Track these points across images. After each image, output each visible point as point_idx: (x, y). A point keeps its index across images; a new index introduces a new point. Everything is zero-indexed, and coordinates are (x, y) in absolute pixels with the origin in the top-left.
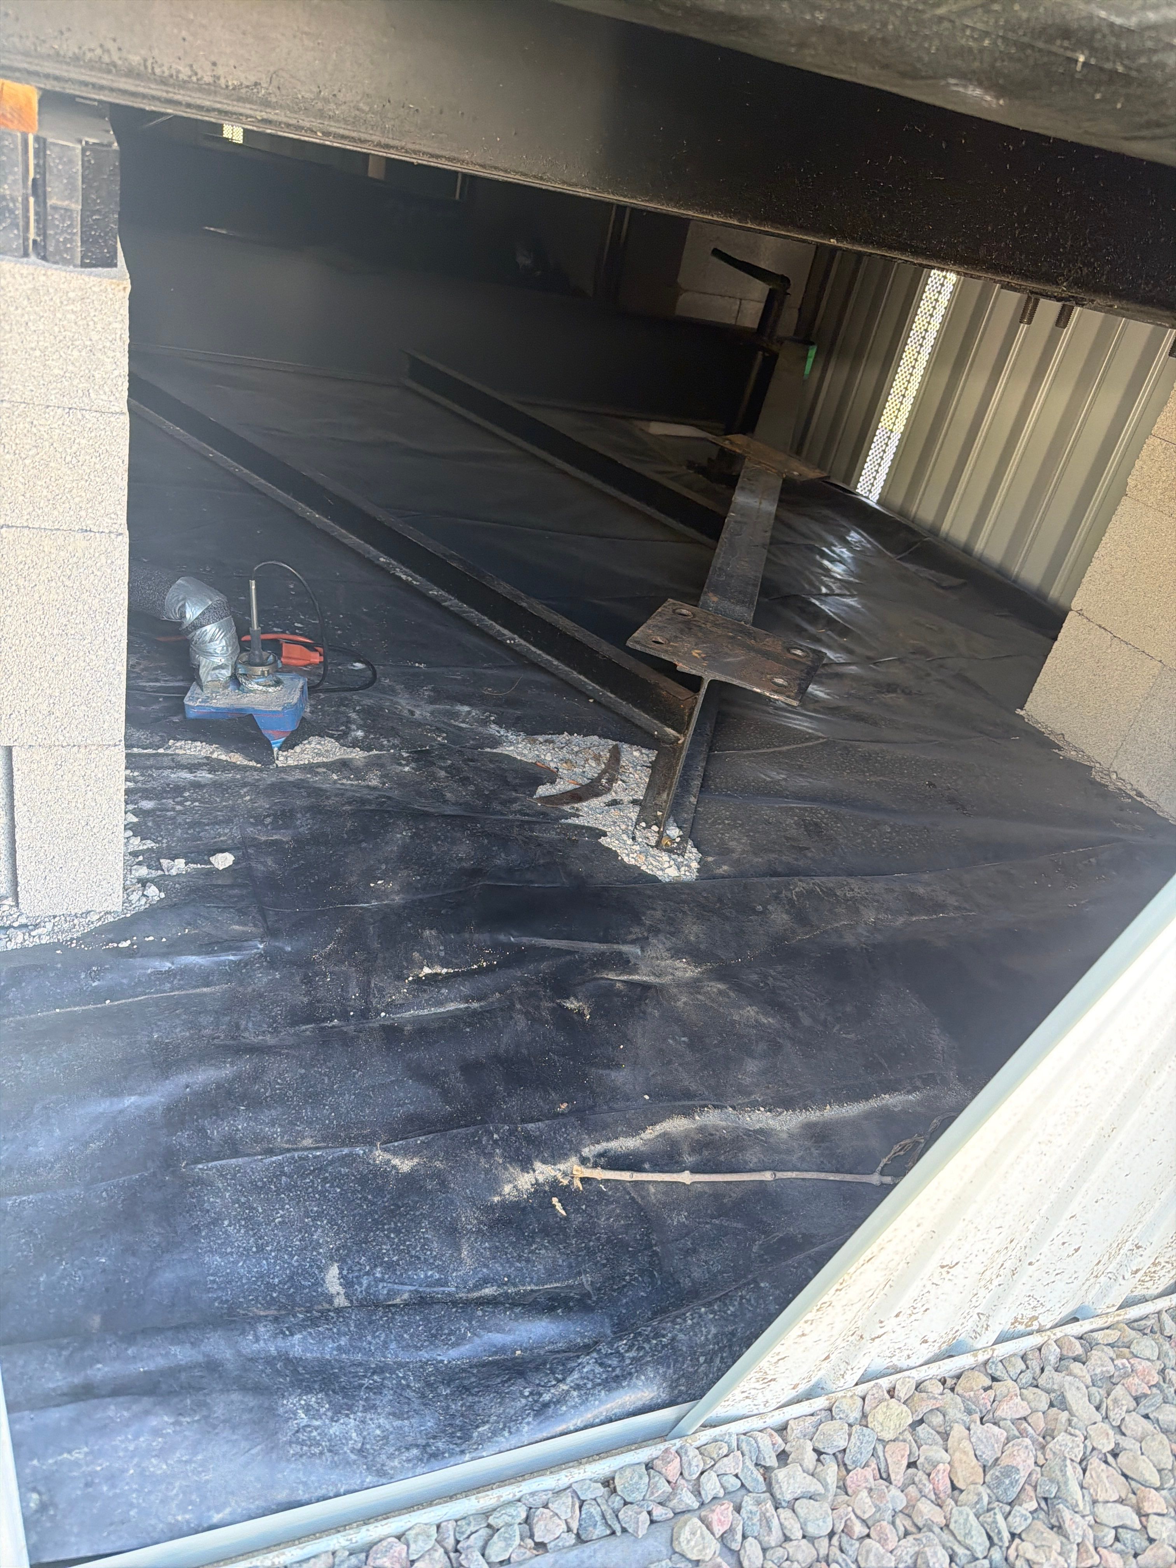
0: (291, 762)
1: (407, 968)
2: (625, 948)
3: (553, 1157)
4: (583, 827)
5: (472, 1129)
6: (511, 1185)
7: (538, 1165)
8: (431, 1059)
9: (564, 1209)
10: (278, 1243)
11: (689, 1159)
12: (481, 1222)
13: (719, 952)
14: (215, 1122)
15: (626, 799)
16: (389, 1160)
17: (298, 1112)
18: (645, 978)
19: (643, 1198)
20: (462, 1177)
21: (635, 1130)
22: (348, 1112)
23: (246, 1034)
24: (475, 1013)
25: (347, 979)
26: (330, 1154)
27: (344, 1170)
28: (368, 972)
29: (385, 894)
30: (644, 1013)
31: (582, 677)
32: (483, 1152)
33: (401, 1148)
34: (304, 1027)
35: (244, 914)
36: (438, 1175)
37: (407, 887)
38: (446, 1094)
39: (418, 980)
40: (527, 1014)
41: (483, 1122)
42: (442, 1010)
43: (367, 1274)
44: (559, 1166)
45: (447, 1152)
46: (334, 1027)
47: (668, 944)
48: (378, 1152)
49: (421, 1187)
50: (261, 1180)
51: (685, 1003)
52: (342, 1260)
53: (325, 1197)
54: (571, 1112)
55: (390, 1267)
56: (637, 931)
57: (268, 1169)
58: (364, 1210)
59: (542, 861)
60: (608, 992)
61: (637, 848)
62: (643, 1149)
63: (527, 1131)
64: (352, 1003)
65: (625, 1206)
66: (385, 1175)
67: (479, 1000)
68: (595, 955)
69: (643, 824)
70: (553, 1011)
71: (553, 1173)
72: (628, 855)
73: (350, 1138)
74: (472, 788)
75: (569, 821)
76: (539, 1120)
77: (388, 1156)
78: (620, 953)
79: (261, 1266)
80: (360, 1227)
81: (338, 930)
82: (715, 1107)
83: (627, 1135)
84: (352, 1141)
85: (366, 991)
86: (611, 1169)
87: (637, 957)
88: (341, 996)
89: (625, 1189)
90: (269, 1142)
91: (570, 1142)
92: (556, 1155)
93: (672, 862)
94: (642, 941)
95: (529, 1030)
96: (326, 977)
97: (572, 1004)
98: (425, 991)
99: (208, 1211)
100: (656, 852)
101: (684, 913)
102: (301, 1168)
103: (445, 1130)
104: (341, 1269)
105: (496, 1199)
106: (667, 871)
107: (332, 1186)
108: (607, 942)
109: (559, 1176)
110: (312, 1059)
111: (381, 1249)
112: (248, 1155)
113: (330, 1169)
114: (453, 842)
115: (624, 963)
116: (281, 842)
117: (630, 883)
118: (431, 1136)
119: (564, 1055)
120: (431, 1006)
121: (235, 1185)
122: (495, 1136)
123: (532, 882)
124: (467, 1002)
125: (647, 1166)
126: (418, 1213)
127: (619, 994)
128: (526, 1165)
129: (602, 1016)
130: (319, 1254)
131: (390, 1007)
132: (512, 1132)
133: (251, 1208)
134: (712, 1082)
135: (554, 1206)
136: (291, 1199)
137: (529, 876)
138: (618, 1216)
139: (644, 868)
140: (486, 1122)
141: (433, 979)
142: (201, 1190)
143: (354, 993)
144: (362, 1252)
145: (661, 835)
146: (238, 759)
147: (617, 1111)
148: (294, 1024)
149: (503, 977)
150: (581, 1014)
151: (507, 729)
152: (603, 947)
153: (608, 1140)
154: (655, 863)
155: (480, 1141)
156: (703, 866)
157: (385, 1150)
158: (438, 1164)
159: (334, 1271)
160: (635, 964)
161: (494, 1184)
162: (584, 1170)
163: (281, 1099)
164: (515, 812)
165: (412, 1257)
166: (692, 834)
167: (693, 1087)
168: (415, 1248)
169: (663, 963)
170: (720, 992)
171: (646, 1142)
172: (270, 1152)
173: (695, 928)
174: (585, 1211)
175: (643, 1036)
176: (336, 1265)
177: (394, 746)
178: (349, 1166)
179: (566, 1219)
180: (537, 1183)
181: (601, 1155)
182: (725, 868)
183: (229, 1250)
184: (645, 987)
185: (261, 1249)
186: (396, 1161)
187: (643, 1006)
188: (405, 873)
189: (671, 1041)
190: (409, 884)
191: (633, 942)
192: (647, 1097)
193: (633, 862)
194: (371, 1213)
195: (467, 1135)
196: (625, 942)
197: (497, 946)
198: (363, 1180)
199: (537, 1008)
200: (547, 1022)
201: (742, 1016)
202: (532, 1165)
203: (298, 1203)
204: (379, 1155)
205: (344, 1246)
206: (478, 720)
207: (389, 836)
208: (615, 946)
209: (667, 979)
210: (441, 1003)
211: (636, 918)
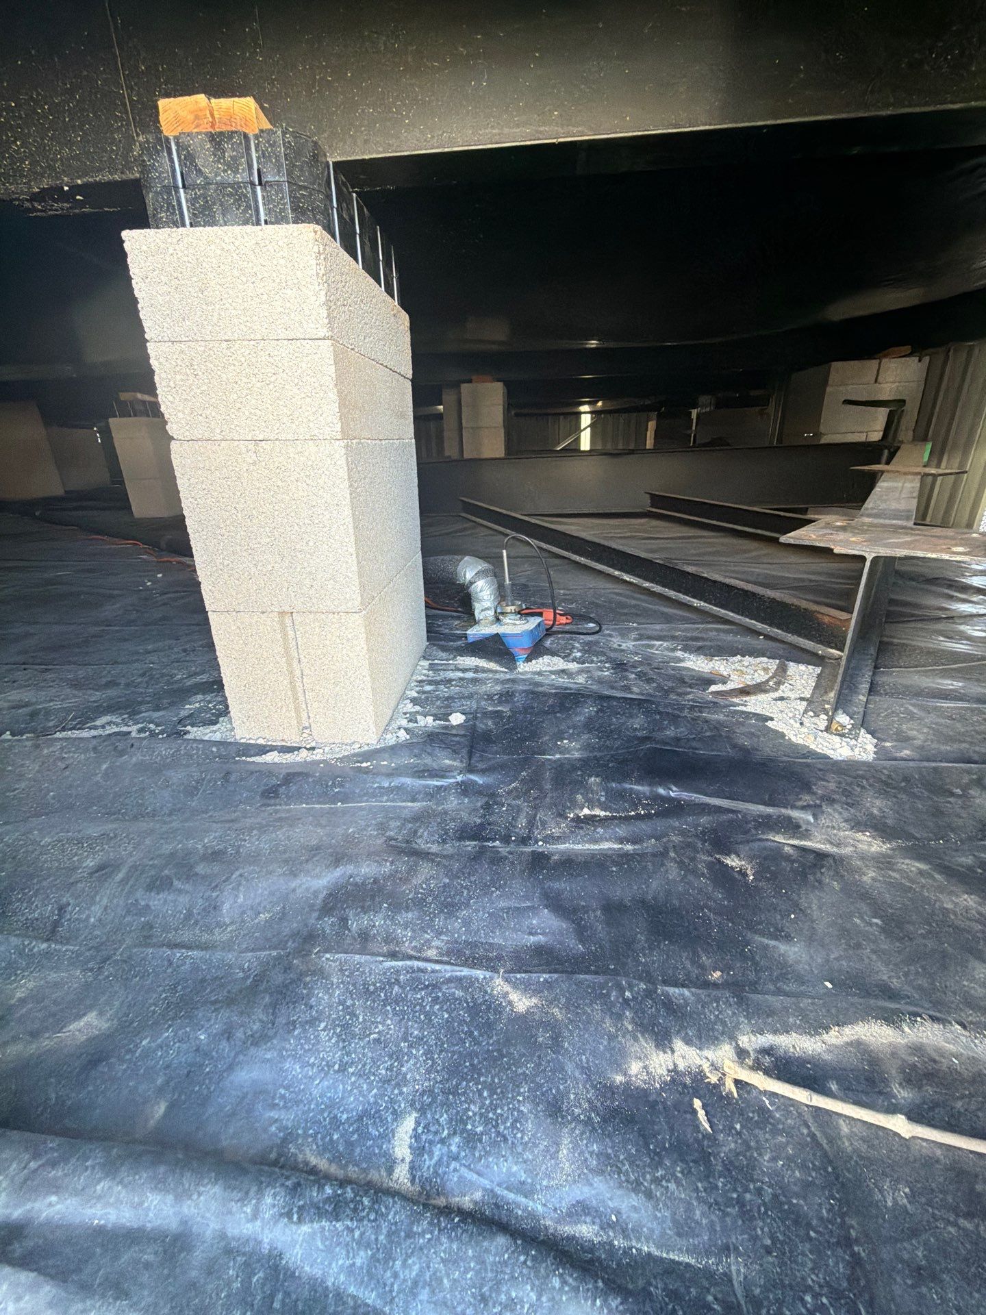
0: (527, 669)
1: (569, 808)
2: (795, 814)
3: (700, 1038)
4: (750, 713)
5: (600, 979)
6: (641, 1064)
7: (678, 1044)
8: (571, 891)
9: (709, 1120)
10: (364, 1066)
11: (903, 1094)
12: (593, 1108)
13: (913, 830)
14: (357, 915)
15: (793, 695)
16: (507, 993)
17: (432, 920)
18: (819, 846)
19: (830, 1142)
20: (580, 1036)
21: (815, 1027)
22: (478, 930)
23: (419, 841)
24: (626, 854)
25: (519, 811)
26: (448, 971)
27: (459, 993)
28: (536, 808)
29: (567, 750)
30: (820, 882)
31: (753, 621)
32: (609, 1010)
33: (522, 982)
34: (468, 843)
35: (456, 753)
36: (553, 1026)
37: (587, 747)
38: (582, 932)
39: (577, 819)
40: (681, 864)
41: (616, 973)
42: (596, 847)
43: (443, 1141)
44: (706, 1053)
45: (568, 1000)
46: (494, 847)
47: (846, 815)
48: (498, 981)
49: (532, 1036)
50: (374, 985)
51: (873, 879)
52: (422, 1111)
53: (430, 1020)
54: (726, 985)
55: (471, 1140)
56: (807, 799)
57: (385, 973)
58: (465, 1049)
59: (708, 734)
60: (776, 854)
61: (806, 730)
62: (826, 1057)
63: (667, 995)
64: (517, 830)
65: (802, 1146)
66: (499, 1010)
67: (634, 843)
68: (759, 816)
69: (811, 714)
70: (710, 866)
71: (698, 1062)
72: (796, 735)
73: (474, 958)
74: (655, 685)
75: (737, 708)
76: (683, 986)
77: (507, 988)
78: (789, 818)
79: (336, 1092)
80: (454, 1070)
81: (524, 773)
82: (934, 1019)
83: (802, 1030)
84: (473, 963)
85: (531, 823)
86: (779, 1078)
87: (808, 823)
88: (510, 823)
89: (800, 1115)
90: (397, 944)
91: (724, 1023)
92: (705, 1036)
93: (844, 744)
94: (815, 809)
95: (682, 880)
96: (503, 806)
97: (733, 862)
98: (582, 828)
99: (311, 1007)
100: (825, 734)
101: (863, 787)
102: (416, 981)
103: (572, 973)
104: (418, 1123)
105: (619, 1079)
106: (839, 751)
107: (441, 1009)
108: (773, 806)
109: (706, 1067)
110: (460, 870)
111: (468, 1109)
112: (373, 954)
113: (444, 988)
114: (631, 716)
115: (793, 828)
116: (502, 712)
117: (797, 758)
118: (556, 976)
119: (721, 914)
120: (586, 842)
121: (348, 983)
122: (627, 994)
123: (696, 749)
124: (621, 843)
125: (834, 1087)
126: (520, 1071)
127: (788, 858)
128: (663, 1041)
129: (768, 880)
130: (401, 1093)
131: (549, 839)
132: (649, 994)
133: (353, 1015)
134: (924, 982)
135: (695, 1112)
136: (395, 1014)
137: (694, 744)
138: (790, 1159)
139: (813, 747)
140: (618, 974)
141: (591, 820)
142: (315, 982)
143: (522, 822)
144: (447, 1105)
145: (831, 720)
146: (493, 666)
147: (787, 994)
148: (460, 838)
149: (660, 825)
150: (744, 874)
151: (690, 653)
152: (770, 810)
153: (775, 1032)
154: (825, 744)
155: (608, 995)
156: (880, 752)
157: (507, 980)
158: (556, 1011)
159: (408, 1124)
160: (807, 830)
161: (618, 1060)
162: (739, 1070)
163: (420, 903)
164: (688, 701)
165: (498, 1133)
166: (864, 723)
167: (895, 983)
168: (504, 1123)
169: (842, 834)
170: (921, 873)
171: (831, 1049)
172: (393, 955)
173: (878, 802)
174: (739, 1133)
175: (820, 908)
176: (415, 1115)
177: (601, 662)
178: (465, 989)
179: (712, 1138)
180: (675, 1069)
181: (768, 1051)
182: (907, 752)
183: (312, 1060)
184: (821, 856)
185: (343, 1069)
186: (514, 996)
187: (819, 875)
188: (586, 736)
189: (858, 921)
190: (589, 744)
191: (803, 808)
192: (829, 985)
193: (800, 742)
194: (472, 1055)
195: (594, 983)
196: (793, 807)
197: (657, 798)
198: (474, 1010)
199: (693, 859)
200: (703, 875)
201: (956, 904)
202: (670, 1042)
203: (401, 1020)
204: (499, 985)
205: (430, 1092)
206: (668, 649)
207: (578, 710)
208: (783, 811)
209: (848, 850)
210: (596, 841)
211: (807, 787)
